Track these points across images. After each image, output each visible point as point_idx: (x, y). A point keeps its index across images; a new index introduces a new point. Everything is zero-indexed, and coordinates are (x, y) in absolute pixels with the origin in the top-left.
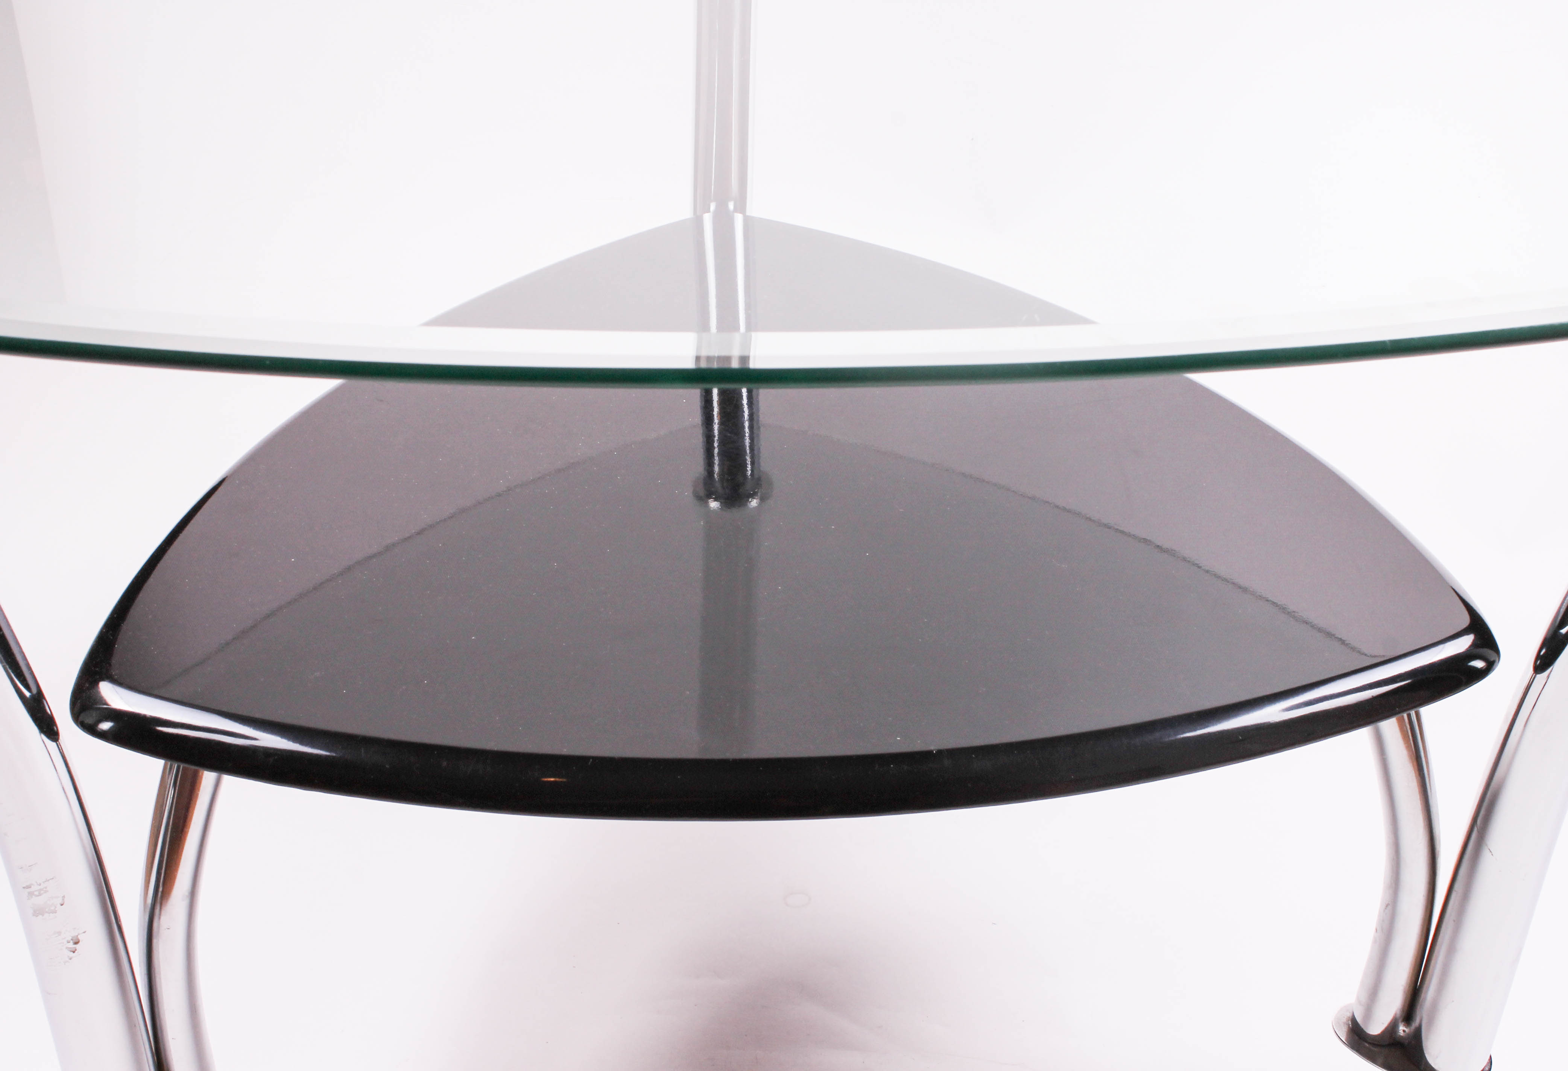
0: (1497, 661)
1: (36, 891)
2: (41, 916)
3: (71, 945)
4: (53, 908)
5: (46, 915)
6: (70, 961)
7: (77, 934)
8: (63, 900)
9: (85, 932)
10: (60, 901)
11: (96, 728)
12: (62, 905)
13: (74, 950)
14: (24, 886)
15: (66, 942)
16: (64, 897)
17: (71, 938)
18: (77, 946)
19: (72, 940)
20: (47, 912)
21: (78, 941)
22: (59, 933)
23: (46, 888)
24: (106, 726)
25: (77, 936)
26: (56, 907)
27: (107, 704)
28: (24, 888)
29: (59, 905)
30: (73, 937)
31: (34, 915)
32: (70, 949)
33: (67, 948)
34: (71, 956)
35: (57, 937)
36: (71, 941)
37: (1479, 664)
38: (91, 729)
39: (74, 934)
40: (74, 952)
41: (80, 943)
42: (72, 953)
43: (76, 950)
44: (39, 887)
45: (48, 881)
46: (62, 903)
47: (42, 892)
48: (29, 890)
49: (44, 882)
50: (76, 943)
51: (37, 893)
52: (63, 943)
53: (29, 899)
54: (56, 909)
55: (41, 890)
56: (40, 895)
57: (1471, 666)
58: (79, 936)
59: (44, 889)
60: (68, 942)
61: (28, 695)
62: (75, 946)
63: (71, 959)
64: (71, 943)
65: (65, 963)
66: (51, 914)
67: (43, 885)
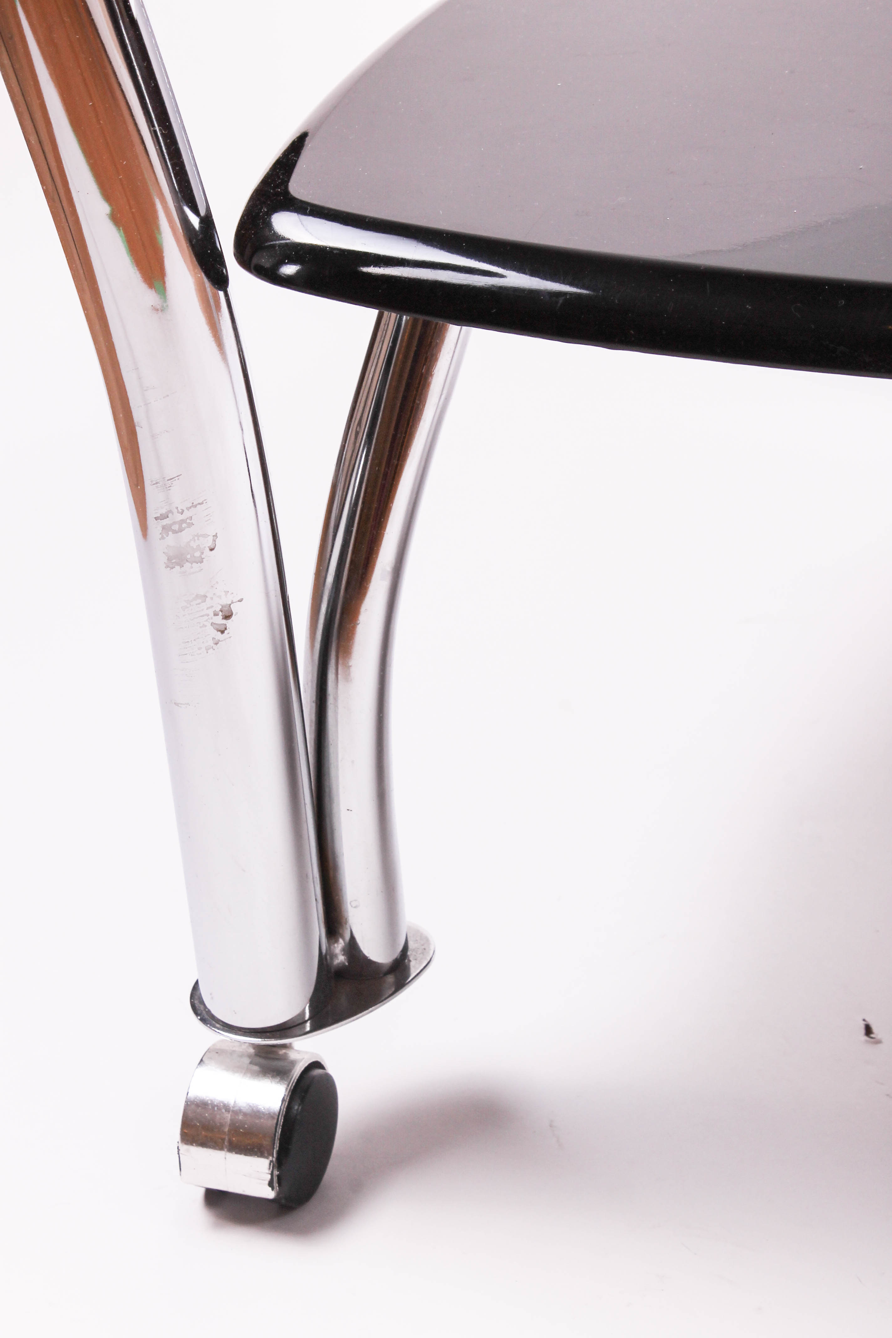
1: (176, 523)
2: (177, 568)
3: (219, 620)
4: (197, 554)
5: (187, 565)
6: (215, 646)
7: (229, 602)
8: (215, 540)
9: (241, 601)
10: (210, 543)
11: (277, 272)
12: (212, 550)
13: (222, 628)
14: (156, 516)
15: (211, 612)
16: (216, 536)
17: (219, 606)
18: (228, 623)
19: (221, 611)
20: (187, 561)
21: (230, 614)
22: (204, 598)
23: (191, 518)
24: (289, 270)
25: (230, 605)
26: (202, 553)
27: (283, 238)
29: (208, 549)
30: (223, 606)
31: (167, 567)
32: (218, 627)
33: (212, 624)
34: (217, 638)
35: (199, 604)
36: (221, 613)
38: (270, 275)
39: (225, 601)
40: (222, 632)
41: (233, 617)
42: (219, 633)
43: (226, 629)
44: (180, 517)
45: (196, 506)
46: (212, 547)
47: (184, 525)
48: (165, 522)
49: (188, 509)
50: (227, 617)
51: (176, 527)
52: (208, 615)
53: (163, 538)
54: (203, 556)
55: (183, 521)
56: (180, 530)
58: (233, 607)
59: (188, 521)
60: (216, 614)
61: (195, 221)
62: (224, 622)
63: (216, 644)
64: (220, 617)
65: (207, 649)
66: (194, 564)
67: (187, 514)
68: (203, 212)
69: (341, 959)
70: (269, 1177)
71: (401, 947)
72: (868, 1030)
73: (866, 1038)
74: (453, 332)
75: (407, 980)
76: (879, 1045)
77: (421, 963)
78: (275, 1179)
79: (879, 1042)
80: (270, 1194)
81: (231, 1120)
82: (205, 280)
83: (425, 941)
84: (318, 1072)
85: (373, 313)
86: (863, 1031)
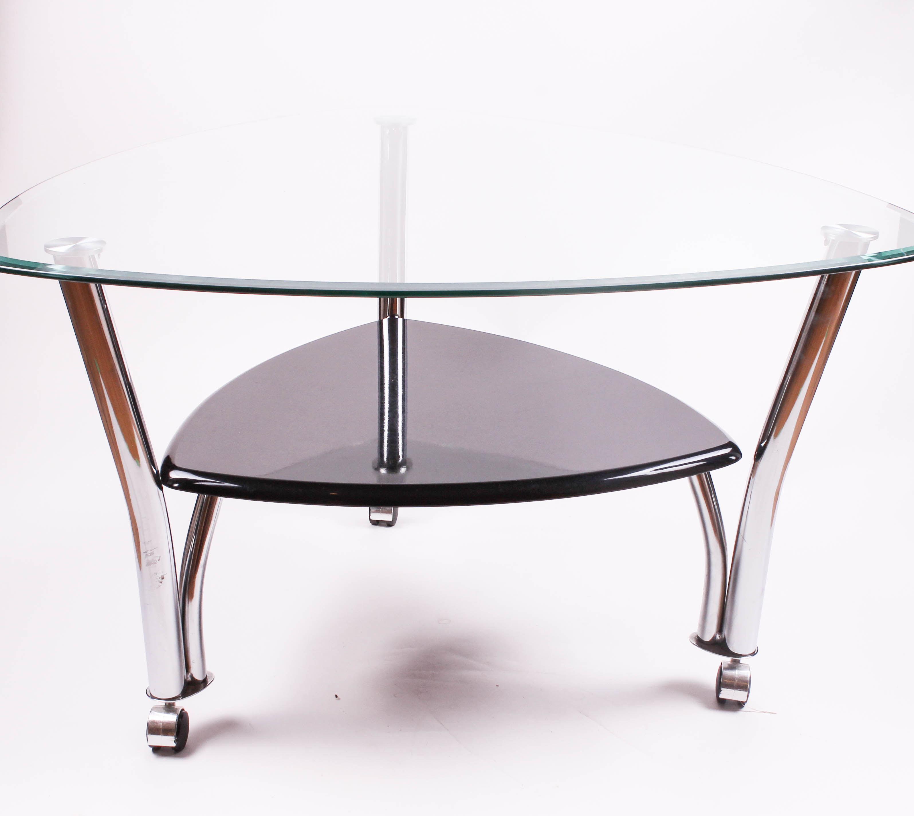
0: (740, 457)
1: (149, 553)
3: (160, 580)
4: (155, 562)
7: (163, 575)
8: (160, 558)
9: (166, 574)
10: (158, 559)
11: (173, 486)
12: (159, 560)
13: (161, 582)
14: (144, 552)
15: (158, 578)
16: (160, 557)
17: (161, 576)
19: (161, 577)
20: (152, 564)
22: (156, 574)
24: (176, 485)
26: (156, 561)
27: (171, 478)
28: (144, 553)
29: (158, 560)
30: (162, 576)
33: (159, 581)
37: (733, 458)
38: (171, 487)
39: (162, 574)
40: (161, 583)
41: (164, 579)
47: (152, 554)
49: (153, 549)
50: (163, 579)
51: (149, 555)
53: (145, 558)
55: (151, 553)
56: (150, 556)
57: (730, 458)
58: (164, 576)
60: (160, 578)
61: (155, 472)
62: (162, 580)
63: (160, 586)
64: (161, 579)
65: (157, 588)
66: (154, 565)
67: (152, 551)
68: (157, 470)
69: (189, 679)
70: (174, 739)
71: (206, 676)
72: (336, 696)
73: (336, 698)
74: (219, 498)
75: (207, 684)
76: (339, 700)
77: (211, 679)
78: (176, 740)
79: (340, 699)
80: (174, 745)
81: (162, 725)
82: (158, 488)
83: (212, 675)
84: (183, 711)
85: (196, 495)
86: (335, 697)
